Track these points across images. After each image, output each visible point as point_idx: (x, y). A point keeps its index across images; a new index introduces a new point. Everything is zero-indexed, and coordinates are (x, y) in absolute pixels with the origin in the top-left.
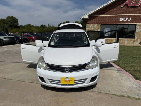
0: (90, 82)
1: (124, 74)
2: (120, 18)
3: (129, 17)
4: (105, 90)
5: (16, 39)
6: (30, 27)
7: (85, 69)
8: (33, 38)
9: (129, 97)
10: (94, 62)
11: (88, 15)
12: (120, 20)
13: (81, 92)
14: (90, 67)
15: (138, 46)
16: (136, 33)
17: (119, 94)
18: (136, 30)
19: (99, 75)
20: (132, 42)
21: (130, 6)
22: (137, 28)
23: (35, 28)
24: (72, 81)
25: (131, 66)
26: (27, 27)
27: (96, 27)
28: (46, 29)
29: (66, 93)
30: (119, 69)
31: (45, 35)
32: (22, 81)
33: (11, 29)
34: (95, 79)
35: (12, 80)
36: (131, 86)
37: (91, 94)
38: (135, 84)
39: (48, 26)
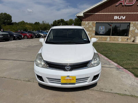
0: (92, 81)
1: (123, 71)
2: (115, 17)
3: (123, 15)
4: (106, 88)
5: (10, 36)
6: (24, 24)
7: (87, 67)
8: (28, 35)
9: (132, 96)
10: (96, 59)
11: (84, 13)
12: (115, 19)
13: (82, 91)
14: (92, 65)
15: (132, 44)
16: (130, 31)
17: (121, 93)
18: (130, 28)
19: (101, 74)
20: (126, 39)
21: (125, 5)
22: (131, 26)
23: (29, 25)
24: (73, 79)
25: (129, 63)
26: (20, 24)
27: (91, 24)
28: (41, 26)
29: (66, 92)
30: (118, 66)
31: (39, 32)
32: (17, 80)
33: (4, 26)
34: (97, 78)
35: (6, 79)
36: (132, 84)
37: (93, 93)
38: (136, 82)
39: (42, 23)
